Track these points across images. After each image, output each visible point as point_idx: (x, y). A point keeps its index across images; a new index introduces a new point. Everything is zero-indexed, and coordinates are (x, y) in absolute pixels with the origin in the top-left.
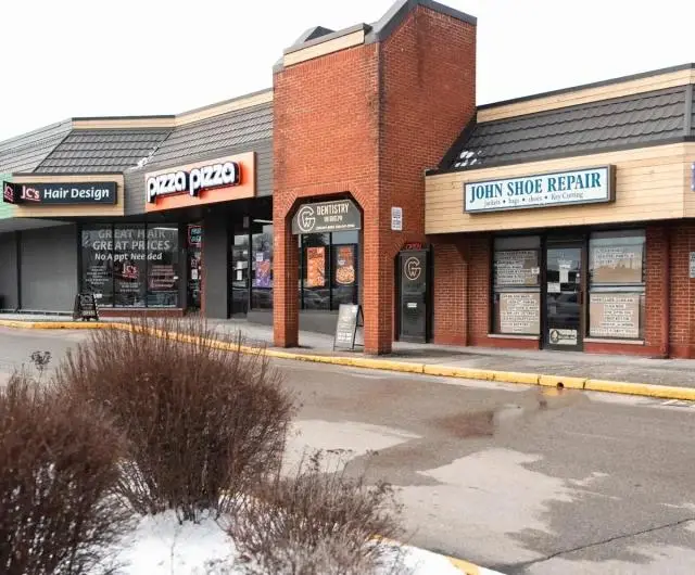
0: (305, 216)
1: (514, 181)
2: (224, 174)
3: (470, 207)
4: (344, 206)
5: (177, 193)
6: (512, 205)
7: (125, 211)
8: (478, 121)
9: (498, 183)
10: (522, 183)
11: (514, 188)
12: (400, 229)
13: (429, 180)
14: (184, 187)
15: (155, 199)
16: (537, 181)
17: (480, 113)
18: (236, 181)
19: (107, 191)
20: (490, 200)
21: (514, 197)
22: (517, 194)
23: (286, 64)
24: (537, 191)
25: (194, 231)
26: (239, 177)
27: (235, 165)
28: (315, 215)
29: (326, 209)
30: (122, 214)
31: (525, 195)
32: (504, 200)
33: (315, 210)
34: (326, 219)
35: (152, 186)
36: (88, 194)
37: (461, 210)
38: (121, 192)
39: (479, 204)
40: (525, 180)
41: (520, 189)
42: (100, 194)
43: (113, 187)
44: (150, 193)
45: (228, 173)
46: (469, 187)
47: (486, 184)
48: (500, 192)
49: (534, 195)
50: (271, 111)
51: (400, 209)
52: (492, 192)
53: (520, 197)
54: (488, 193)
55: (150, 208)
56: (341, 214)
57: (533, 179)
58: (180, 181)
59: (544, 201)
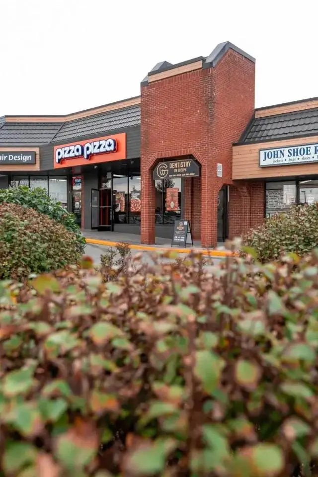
0: (162, 169)
1: (292, 148)
2: (107, 146)
3: (263, 163)
4: (188, 163)
5: (76, 157)
6: (292, 162)
7: (40, 168)
8: (256, 117)
9: (282, 150)
10: (297, 149)
11: (292, 152)
12: (221, 176)
13: (235, 149)
14: (80, 154)
15: (61, 161)
16: (307, 148)
17: (257, 113)
18: (115, 150)
19: (30, 157)
20: (276, 159)
21: (292, 157)
22: (294, 155)
23: (150, 81)
24: (307, 154)
25: (77, 181)
26: (116, 147)
27: (114, 141)
28: (168, 168)
29: (176, 165)
30: (39, 170)
31: (300, 156)
32: (286, 159)
33: (168, 166)
34: (176, 171)
35: (59, 154)
36: (19, 158)
37: (257, 165)
38: (38, 157)
39: (269, 162)
40: (299, 148)
41: (296, 153)
42: (26, 158)
43: (34, 154)
44: (57, 157)
45: (109, 145)
46: (262, 153)
47: (274, 150)
48: (283, 155)
49: (305, 156)
50: (139, 109)
51: (221, 165)
52: (277, 154)
53: (296, 157)
54: (276, 155)
55: (57, 166)
56: (185, 167)
57: (305, 147)
58: (78, 150)
59: (312, 160)
